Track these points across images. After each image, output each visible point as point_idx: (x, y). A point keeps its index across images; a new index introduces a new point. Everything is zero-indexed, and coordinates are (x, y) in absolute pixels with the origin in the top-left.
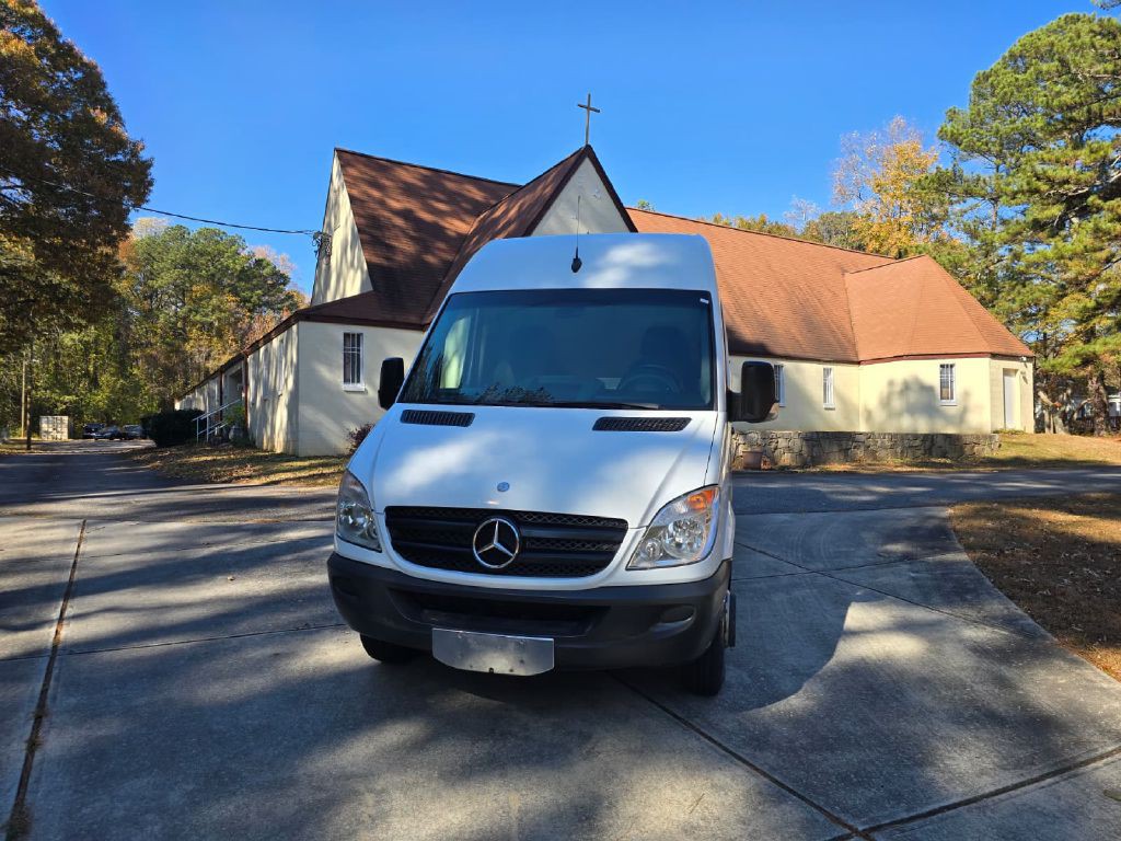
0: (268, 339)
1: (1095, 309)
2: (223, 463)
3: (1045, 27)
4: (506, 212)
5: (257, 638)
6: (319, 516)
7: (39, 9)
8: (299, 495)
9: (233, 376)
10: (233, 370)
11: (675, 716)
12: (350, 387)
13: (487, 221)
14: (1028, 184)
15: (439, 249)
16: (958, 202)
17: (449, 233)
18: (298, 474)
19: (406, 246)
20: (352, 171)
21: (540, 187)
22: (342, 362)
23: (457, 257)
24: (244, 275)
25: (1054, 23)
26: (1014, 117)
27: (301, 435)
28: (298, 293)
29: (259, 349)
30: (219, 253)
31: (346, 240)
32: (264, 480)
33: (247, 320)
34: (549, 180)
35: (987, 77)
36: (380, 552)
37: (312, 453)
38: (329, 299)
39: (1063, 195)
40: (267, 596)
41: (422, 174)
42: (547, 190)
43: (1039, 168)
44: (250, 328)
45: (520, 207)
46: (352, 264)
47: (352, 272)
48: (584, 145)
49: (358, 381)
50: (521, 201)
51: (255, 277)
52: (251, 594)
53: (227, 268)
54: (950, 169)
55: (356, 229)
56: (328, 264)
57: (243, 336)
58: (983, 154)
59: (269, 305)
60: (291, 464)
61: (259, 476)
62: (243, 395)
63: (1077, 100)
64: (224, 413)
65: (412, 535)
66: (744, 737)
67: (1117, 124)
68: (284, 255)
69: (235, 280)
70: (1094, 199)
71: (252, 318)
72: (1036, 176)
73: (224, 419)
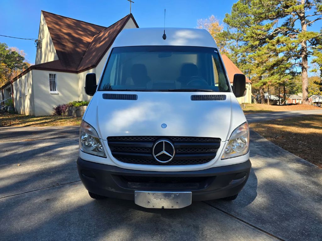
0: (20, 76)
1: (265, 70)
2: (6, 119)
4: (104, 35)
5: (37, 192)
6: (50, 137)
8: (39, 130)
9: (7, 90)
10: (7, 87)
11: (223, 211)
12: (52, 92)
13: (97, 38)
14: (251, 35)
15: (81, 47)
16: (229, 40)
17: (84, 41)
18: (36, 122)
19: (70, 45)
20: (49, 19)
21: (115, 27)
22: (49, 84)
23: (87, 49)
24: (8, 57)
26: (243, 17)
27: (36, 109)
28: (28, 63)
29: (17, 80)
31: (47, 42)
32: (24, 125)
33: (10, 72)
34: (119, 24)
35: (236, 5)
36: (106, 158)
37: (40, 115)
38: (42, 62)
39: (258, 38)
40: (37, 172)
42: (118, 27)
44: (11, 74)
45: (109, 33)
46: (50, 51)
47: (50, 54)
48: (130, 14)
49: (55, 90)
50: (109, 31)
51: (12, 57)
52: (29, 171)
53: (2, 54)
54: (227, 31)
55: (51, 39)
56: (41, 51)
57: (9, 77)
58: (235, 27)
59: (17, 67)
60: (33, 119)
61: (22, 123)
62: (12, 96)
63: (263, 11)
64: (5, 102)
65: (121, 149)
66: (254, 218)
67: (272, 19)
68: (22, 51)
69: (5, 58)
70: (267, 39)
71: (12, 71)
72: (253, 32)
73: (5, 104)
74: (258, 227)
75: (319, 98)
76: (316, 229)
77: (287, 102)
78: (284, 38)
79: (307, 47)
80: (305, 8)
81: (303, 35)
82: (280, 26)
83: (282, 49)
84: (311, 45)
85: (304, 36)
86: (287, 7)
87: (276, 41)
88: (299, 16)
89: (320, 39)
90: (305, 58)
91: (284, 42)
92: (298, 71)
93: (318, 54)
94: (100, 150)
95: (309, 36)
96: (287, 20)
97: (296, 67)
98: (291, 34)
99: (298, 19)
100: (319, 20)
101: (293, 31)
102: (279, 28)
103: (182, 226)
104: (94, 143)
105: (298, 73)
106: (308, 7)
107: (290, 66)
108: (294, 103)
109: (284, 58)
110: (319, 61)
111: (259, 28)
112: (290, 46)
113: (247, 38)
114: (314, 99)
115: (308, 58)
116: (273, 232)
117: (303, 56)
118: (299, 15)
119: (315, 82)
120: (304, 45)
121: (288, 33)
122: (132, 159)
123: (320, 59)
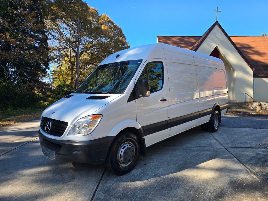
7: (110, 19)
20: (161, 40)
41: (178, 38)
48: (216, 22)
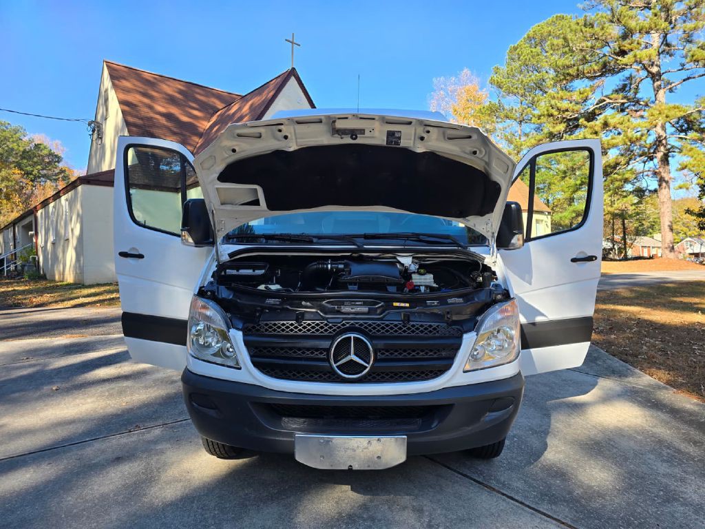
2: (23, 292)
3: (545, 22)
5: (96, 443)
9: (23, 227)
10: (25, 222)
14: (548, 111)
16: (501, 122)
24: (26, 155)
25: (550, 19)
26: (530, 73)
28: (69, 170)
29: (48, 205)
30: (5, 138)
33: (30, 188)
35: (516, 49)
36: (240, 369)
39: (564, 118)
40: (93, 403)
43: (553, 102)
48: (291, 68)
51: (36, 156)
53: (12, 149)
54: (497, 103)
56: (101, 144)
57: (27, 199)
58: (515, 94)
59: (46, 176)
60: (79, 290)
62: (34, 241)
63: (572, 62)
64: (18, 255)
65: (269, 351)
66: (535, 493)
67: (592, 78)
68: (57, 141)
69: (19, 158)
70: (582, 121)
71: (34, 187)
72: (551, 106)
73: (18, 258)
74: (541, 510)
75: (701, 245)
76: (656, 513)
77: (630, 253)
78: (619, 116)
79: (668, 137)
80: (661, 56)
81: (658, 113)
82: (608, 92)
83: (614, 141)
84: (675, 132)
85: (660, 113)
86: (623, 53)
87: (600, 125)
88: (648, 72)
89: (695, 119)
90: (665, 160)
91: (618, 126)
92: (652, 188)
93: (690, 151)
94: (228, 354)
95: (672, 113)
96: (624, 81)
97: (646, 178)
98: (634, 108)
99: (647, 77)
100: (690, 80)
101: (638, 102)
102: (607, 96)
103: (389, 508)
104: (215, 340)
105: (650, 191)
106: (668, 53)
107: (634, 176)
108: (646, 255)
109: (620, 160)
110: (693, 167)
111: (564, 97)
112: (630, 135)
113: (539, 118)
114: (689, 246)
115: (669, 159)
116: (571, 519)
117: (659, 155)
118: (649, 69)
119: (688, 211)
120: (662, 133)
121: (627, 108)
122: (290, 372)
123: (695, 162)
